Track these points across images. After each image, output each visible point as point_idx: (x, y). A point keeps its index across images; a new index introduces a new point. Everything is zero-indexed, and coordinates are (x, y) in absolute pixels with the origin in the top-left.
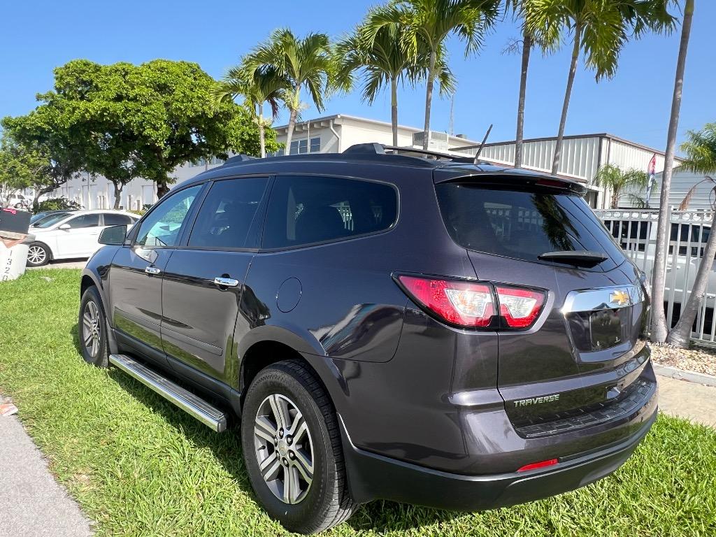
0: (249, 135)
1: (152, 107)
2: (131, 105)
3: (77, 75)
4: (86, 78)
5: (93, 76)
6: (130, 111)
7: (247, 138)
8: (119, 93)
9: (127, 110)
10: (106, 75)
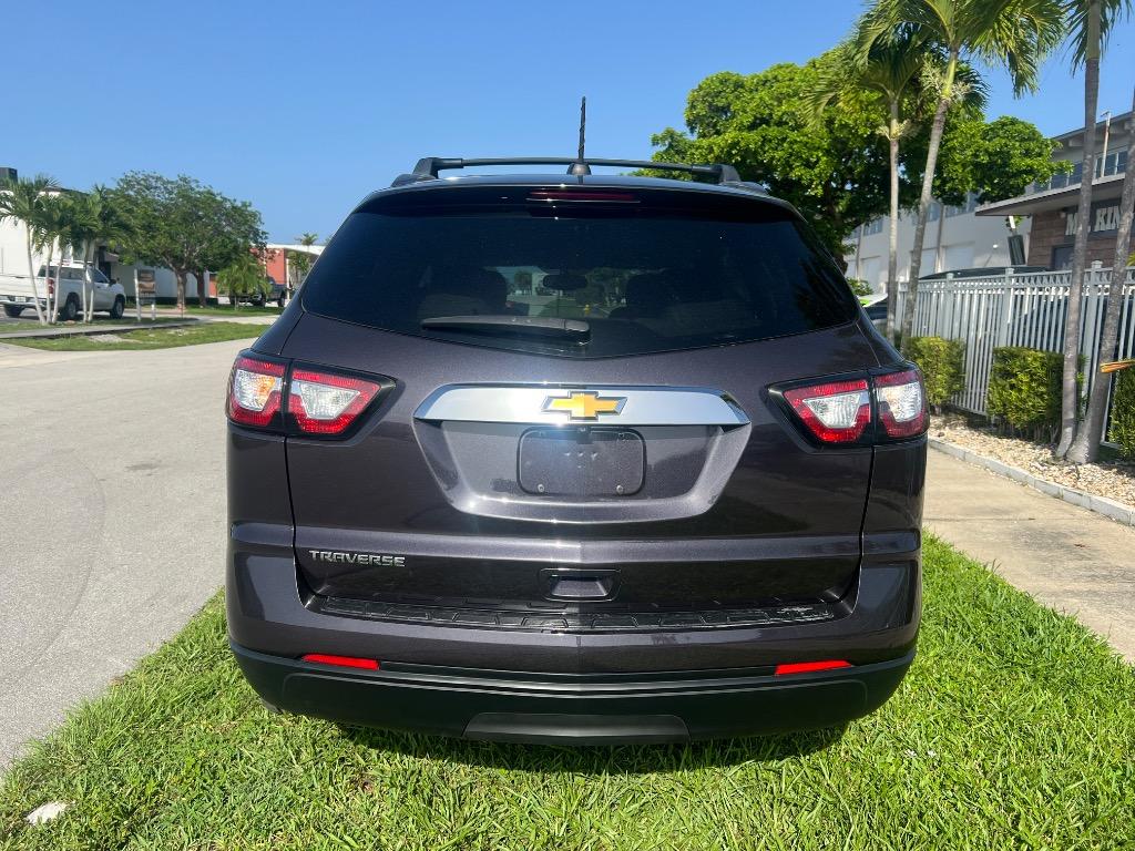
0: (990, 154)
1: (805, 130)
2: (773, 131)
3: (710, 99)
4: (721, 102)
5: (731, 97)
6: (770, 141)
7: (984, 159)
8: (758, 116)
9: (765, 140)
10: (751, 92)
